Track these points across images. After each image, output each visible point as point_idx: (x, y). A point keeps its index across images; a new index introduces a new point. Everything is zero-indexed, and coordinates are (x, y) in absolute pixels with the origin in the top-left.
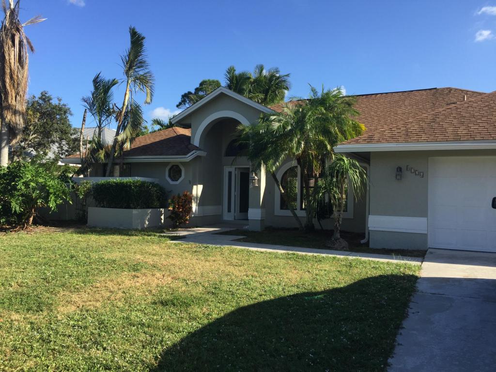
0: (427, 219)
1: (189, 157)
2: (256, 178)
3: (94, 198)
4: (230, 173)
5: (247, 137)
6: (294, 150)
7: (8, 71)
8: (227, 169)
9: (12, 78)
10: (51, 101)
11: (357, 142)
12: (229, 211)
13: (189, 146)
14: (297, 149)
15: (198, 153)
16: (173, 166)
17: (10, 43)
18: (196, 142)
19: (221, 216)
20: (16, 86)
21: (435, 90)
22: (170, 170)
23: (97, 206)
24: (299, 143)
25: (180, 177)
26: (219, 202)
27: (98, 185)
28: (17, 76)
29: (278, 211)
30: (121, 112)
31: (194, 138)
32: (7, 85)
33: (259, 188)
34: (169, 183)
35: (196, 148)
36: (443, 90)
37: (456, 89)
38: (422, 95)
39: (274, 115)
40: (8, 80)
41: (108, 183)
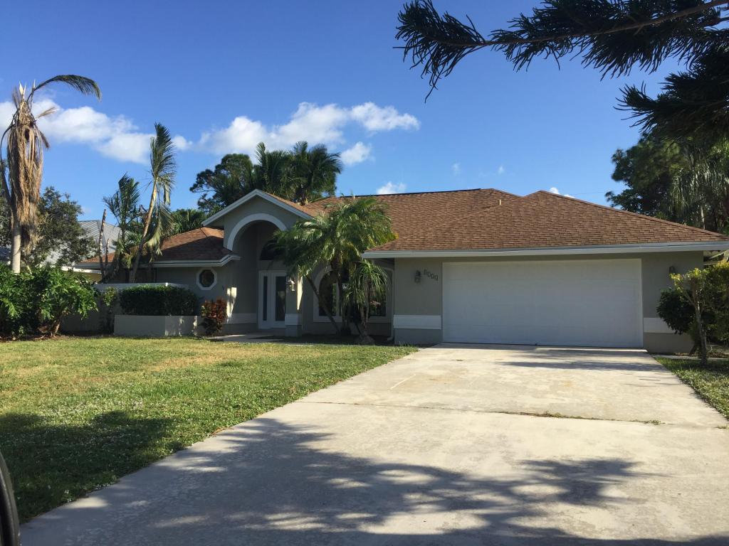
0: (442, 317)
1: (223, 261)
2: (293, 282)
3: (121, 305)
4: (266, 279)
5: (284, 241)
6: (325, 257)
7: (22, 171)
8: (262, 274)
9: (26, 177)
10: (59, 199)
11: (381, 249)
12: (265, 318)
13: (222, 251)
14: (328, 256)
15: (232, 257)
16: (204, 271)
17: (25, 139)
18: (230, 245)
19: (256, 324)
20: (30, 184)
21: (478, 191)
22: (201, 276)
23: (124, 314)
24: (330, 249)
25: (213, 282)
26: (254, 309)
27: (124, 291)
28: (33, 175)
29: (317, 317)
30: (147, 214)
31: (227, 240)
32: (22, 185)
33: (296, 293)
34: (199, 289)
35: (230, 253)
36: (485, 191)
37: (498, 191)
38: (464, 197)
39: (309, 221)
40: (22, 180)
41: (137, 290)
